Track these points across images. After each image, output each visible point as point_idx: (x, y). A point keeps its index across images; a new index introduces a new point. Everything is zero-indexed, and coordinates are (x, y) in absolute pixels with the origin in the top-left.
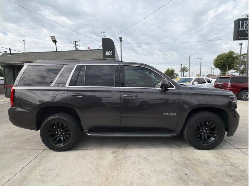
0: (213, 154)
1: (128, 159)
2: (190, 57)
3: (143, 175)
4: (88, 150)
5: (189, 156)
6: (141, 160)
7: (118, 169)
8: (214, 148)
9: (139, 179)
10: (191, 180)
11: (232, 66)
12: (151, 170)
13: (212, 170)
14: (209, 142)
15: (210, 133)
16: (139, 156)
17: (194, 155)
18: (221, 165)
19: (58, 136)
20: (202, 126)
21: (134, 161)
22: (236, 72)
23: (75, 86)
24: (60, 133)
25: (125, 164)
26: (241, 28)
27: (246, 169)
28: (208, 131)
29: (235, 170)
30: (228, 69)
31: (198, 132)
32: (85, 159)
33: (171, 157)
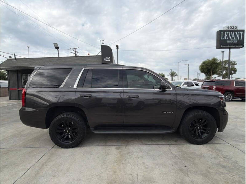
0: (206, 148)
1: (132, 154)
2: (178, 63)
3: (147, 168)
4: (94, 147)
5: (186, 151)
6: (144, 154)
7: (124, 163)
8: (207, 143)
9: (144, 171)
10: (190, 171)
11: (215, 71)
12: (154, 163)
13: (208, 162)
14: (202, 137)
15: (203, 129)
16: (141, 151)
17: (191, 149)
18: (215, 158)
19: (66, 133)
20: (196, 123)
21: (137, 156)
22: (219, 76)
23: (83, 87)
24: (68, 131)
25: (129, 158)
26: (223, 38)
27: (237, 161)
28: (201, 128)
29: (228, 162)
30: (212, 74)
31: (192, 129)
32: (92, 155)
33: (170, 151)
